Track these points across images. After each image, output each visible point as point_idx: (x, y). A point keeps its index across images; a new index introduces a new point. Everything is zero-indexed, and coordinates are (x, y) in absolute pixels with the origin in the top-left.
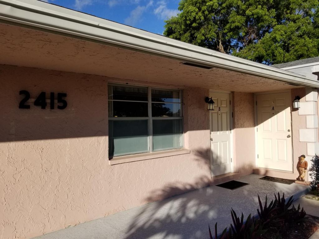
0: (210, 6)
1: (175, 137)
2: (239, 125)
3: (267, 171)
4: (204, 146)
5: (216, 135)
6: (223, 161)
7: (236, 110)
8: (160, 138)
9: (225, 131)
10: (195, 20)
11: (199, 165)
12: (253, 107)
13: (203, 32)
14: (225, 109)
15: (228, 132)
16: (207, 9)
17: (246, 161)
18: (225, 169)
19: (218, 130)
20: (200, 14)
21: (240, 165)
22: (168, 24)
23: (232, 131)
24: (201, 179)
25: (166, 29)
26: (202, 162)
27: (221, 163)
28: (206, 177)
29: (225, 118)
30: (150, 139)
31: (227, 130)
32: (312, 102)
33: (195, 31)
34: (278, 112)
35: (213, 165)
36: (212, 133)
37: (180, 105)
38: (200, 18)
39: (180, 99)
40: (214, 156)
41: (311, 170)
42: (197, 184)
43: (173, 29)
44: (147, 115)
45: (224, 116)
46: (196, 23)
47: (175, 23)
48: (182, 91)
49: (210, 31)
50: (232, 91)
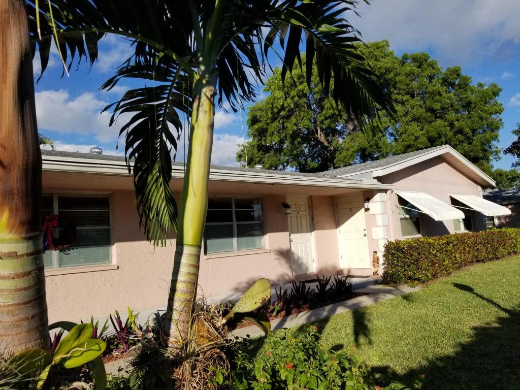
0: (300, 91)
1: (257, 239)
2: (320, 227)
3: (349, 271)
4: (285, 246)
5: (295, 237)
6: (304, 262)
7: (315, 213)
8: (243, 239)
9: (306, 234)
10: (283, 108)
11: (279, 263)
12: (334, 209)
13: (294, 121)
14: (305, 213)
15: (308, 234)
16: (297, 94)
17: (329, 262)
18: (307, 269)
19: (298, 233)
20: (289, 100)
21: (323, 266)
22: (251, 111)
23: (313, 233)
24: (283, 276)
25: (250, 117)
26: (283, 261)
27: (302, 263)
28: (287, 274)
29: (305, 221)
30: (235, 240)
31: (307, 232)
32: (379, 203)
33: (285, 120)
34: (356, 213)
35: (294, 265)
36: (292, 235)
37: (260, 210)
38: (289, 105)
39: (260, 205)
40: (296, 257)
41: (383, 264)
42: (279, 280)
43: (258, 117)
44: (232, 221)
45: (304, 219)
46: (285, 111)
47: (260, 109)
48: (262, 198)
49: (303, 119)
50: (311, 195)
